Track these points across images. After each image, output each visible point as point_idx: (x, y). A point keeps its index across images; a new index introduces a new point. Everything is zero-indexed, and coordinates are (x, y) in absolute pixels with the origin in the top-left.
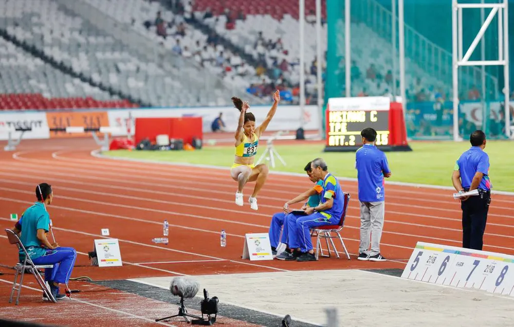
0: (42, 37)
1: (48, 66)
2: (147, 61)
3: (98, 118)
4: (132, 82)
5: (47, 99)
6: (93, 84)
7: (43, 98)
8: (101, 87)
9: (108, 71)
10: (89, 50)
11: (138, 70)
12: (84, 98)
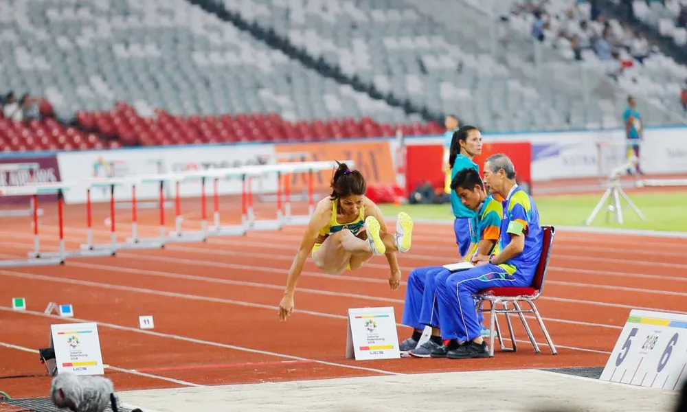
0: (288, 12)
1: (296, 64)
2: (477, 51)
3: (372, 155)
4: (448, 91)
5: (289, 124)
6: (374, 94)
7: (281, 121)
8: (392, 101)
9: (405, 71)
10: (371, 33)
11: (460, 66)
12: (357, 120)
